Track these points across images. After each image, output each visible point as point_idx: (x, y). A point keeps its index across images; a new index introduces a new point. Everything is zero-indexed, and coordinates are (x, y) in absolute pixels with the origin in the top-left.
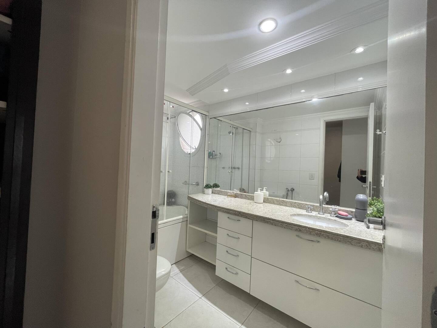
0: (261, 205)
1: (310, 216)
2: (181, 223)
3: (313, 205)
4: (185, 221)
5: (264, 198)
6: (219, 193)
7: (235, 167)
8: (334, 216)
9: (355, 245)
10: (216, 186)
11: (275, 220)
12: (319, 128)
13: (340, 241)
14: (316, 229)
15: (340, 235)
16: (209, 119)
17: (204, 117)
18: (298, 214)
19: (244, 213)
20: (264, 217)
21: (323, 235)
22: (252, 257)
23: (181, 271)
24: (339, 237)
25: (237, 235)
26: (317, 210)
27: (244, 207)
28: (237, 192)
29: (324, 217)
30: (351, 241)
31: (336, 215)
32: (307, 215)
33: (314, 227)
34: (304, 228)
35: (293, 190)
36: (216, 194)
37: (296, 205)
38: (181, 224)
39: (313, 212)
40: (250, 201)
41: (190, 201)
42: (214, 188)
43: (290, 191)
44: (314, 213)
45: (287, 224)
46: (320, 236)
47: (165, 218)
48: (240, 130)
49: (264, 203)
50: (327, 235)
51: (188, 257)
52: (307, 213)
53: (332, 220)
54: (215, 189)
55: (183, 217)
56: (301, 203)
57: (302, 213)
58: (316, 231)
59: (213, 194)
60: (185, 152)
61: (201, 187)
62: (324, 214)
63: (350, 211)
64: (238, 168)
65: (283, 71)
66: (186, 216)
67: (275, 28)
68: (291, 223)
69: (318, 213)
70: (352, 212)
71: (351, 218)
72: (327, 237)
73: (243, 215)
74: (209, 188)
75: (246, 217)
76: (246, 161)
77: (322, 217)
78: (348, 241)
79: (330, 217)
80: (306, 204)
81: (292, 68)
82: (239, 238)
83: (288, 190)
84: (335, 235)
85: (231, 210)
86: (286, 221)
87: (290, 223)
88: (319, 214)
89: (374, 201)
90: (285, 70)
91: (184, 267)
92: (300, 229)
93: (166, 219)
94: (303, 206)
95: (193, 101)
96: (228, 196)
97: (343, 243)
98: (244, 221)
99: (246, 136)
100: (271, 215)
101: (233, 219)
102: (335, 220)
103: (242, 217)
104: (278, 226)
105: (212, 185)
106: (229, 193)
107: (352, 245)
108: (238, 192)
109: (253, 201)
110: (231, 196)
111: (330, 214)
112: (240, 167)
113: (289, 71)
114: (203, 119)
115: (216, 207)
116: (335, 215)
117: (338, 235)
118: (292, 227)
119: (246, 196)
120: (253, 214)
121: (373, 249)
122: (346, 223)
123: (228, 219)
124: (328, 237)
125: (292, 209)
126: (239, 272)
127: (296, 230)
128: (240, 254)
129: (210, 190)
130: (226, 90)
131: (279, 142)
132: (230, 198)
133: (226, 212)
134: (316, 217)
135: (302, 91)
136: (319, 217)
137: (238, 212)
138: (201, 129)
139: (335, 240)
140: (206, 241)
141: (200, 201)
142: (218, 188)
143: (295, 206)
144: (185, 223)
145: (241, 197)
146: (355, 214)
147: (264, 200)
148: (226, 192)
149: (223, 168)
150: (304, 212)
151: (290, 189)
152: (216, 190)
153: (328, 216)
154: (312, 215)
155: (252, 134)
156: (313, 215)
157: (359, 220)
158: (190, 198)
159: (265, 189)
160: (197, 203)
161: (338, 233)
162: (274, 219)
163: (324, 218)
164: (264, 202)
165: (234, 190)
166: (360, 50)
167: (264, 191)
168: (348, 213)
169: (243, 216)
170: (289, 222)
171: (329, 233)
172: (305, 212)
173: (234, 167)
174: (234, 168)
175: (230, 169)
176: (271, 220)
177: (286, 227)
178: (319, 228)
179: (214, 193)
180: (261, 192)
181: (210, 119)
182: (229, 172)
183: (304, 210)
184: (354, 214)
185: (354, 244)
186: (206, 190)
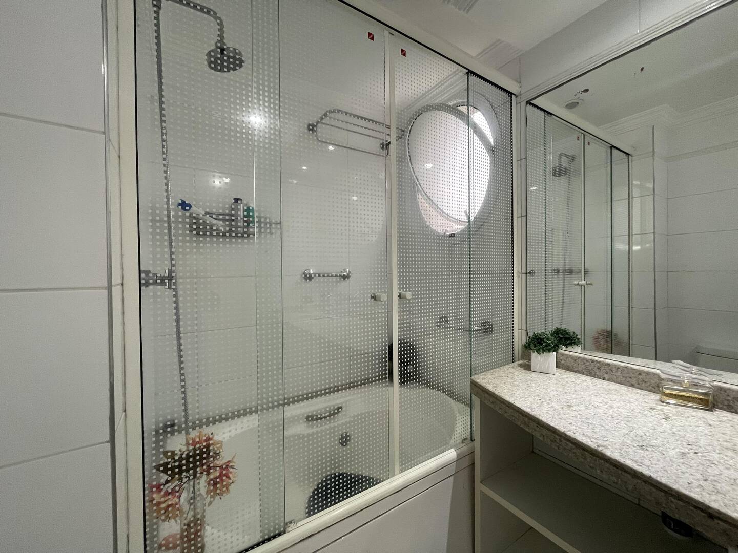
2: (452, 479)
4: (465, 471)
6: (592, 371)
10: (564, 338)
36: (578, 372)
38: (454, 482)
41: (479, 402)
47: (397, 469)
54: (563, 350)
55: (458, 455)
66: (466, 449)
74: (549, 351)
93: (402, 471)
110: (683, 400)
129: (550, 358)
132: (672, 408)
138: (492, 150)
152: (568, 357)
158: (480, 391)
179: (569, 369)
182: (578, 284)
186: (537, 359)
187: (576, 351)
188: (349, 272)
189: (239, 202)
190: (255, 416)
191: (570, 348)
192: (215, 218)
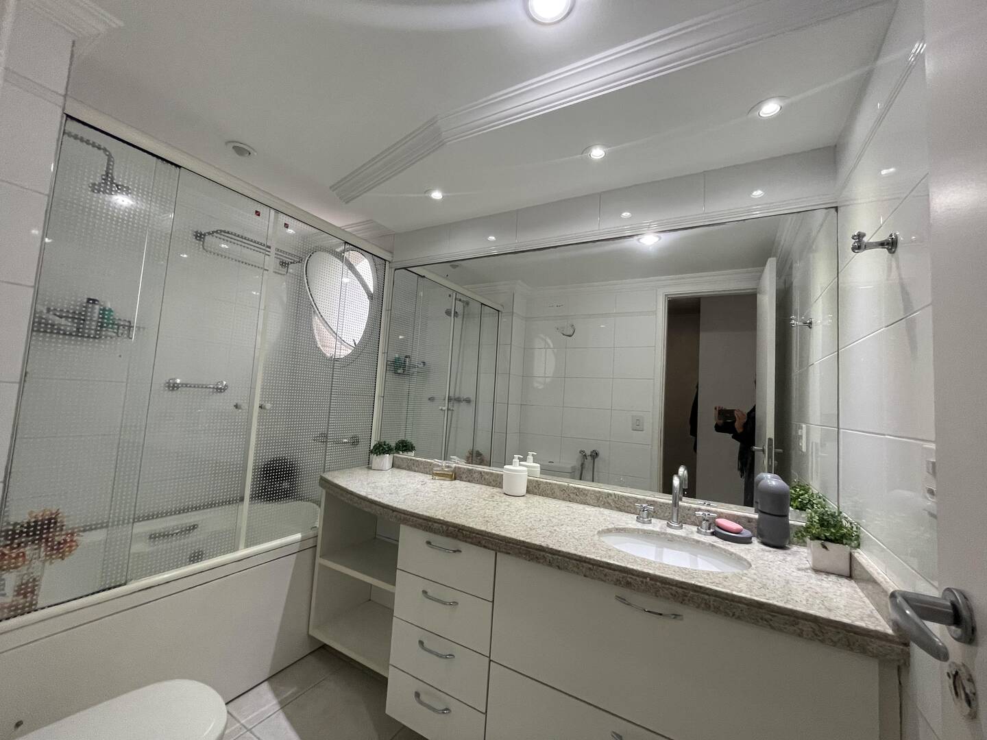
0: (520, 502)
1: (648, 535)
2: (295, 555)
3: (654, 501)
4: (308, 548)
5: (529, 481)
6: (411, 467)
7: (459, 398)
8: (708, 531)
9: (781, 630)
10: (405, 446)
11: (560, 551)
12: (655, 313)
13: (739, 618)
14: (673, 580)
15: (740, 600)
16: (393, 270)
17: (380, 264)
18: (617, 529)
19: (472, 531)
20: (528, 543)
21: (692, 597)
22: (490, 661)
23: (283, 705)
24: (736, 604)
25: (449, 596)
26: (662, 514)
27: (475, 509)
28: (458, 463)
29: (684, 535)
30: (769, 616)
31: (712, 530)
32: (639, 529)
33: (668, 576)
34: (638, 576)
35: (595, 455)
36: (403, 469)
37: (610, 501)
38: (297, 558)
39: (653, 520)
40: (492, 490)
41: (326, 493)
42: (399, 453)
43: (589, 458)
44: (657, 525)
45: (593, 565)
46: (684, 600)
47: (242, 545)
48: (475, 308)
49: (528, 495)
50: (703, 599)
51: (313, 652)
52: (640, 526)
53: (703, 543)
54: (402, 455)
55: (303, 537)
56: (623, 496)
57: (627, 526)
58: (673, 585)
59: (394, 470)
60: (324, 355)
61: (363, 449)
62: (681, 527)
63: (745, 517)
64: (468, 401)
65: (582, 153)
66: (311, 533)
67: (568, 14)
68: (603, 562)
69: (666, 522)
70: (750, 520)
71: (751, 538)
72: (703, 606)
73: (469, 537)
74: (384, 453)
75: (479, 544)
76: (486, 382)
77: (679, 537)
78: (762, 619)
79: (697, 537)
80: (637, 500)
81: (605, 145)
82: (457, 604)
83: (585, 455)
84: (727, 599)
85: (435, 522)
86: (588, 556)
87: (601, 562)
88: (669, 526)
89: (795, 491)
90: (588, 148)
91: (294, 690)
92: (629, 580)
93: (247, 546)
94: (627, 504)
95: (355, 222)
96: (434, 474)
97: (747, 621)
98: (470, 553)
99: (489, 321)
100: (548, 534)
101: (441, 548)
102: (713, 546)
103: (466, 542)
104: (566, 569)
105: (393, 445)
106: (439, 466)
107: (772, 628)
108: (463, 465)
109: (499, 490)
110: (443, 476)
111: (696, 525)
112: (473, 398)
113: (597, 153)
114: (376, 270)
115: (394, 510)
116: (709, 529)
117: (733, 601)
118: (605, 575)
119: (482, 476)
120: (497, 535)
121: (832, 641)
122: (742, 555)
123: (426, 547)
124: (706, 604)
125: (600, 513)
126: (454, 705)
127: (618, 582)
128: (457, 650)
129: (387, 459)
130: (437, 195)
131: (570, 336)
132: (439, 483)
133: (422, 526)
134: (663, 536)
135: (624, 214)
136: (671, 535)
137: (455, 526)
138: (371, 296)
139: (727, 614)
140: (370, 600)
141: (352, 493)
142: (410, 453)
143: (608, 503)
144: (309, 553)
145: (468, 477)
146: (758, 525)
147: (527, 487)
148: (431, 464)
149: (431, 399)
150: (629, 521)
151: (588, 453)
152: (402, 459)
153: (692, 533)
154: (653, 531)
155: (503, 320)
156: (654, 529)
157: (772, 543)
158: (325, 483)
159: (530, 458)
160: (342, 498)
161: (734, 593)
162: (556, 551)
163: (684, 538)
164: (528, 492)
165: (450, 459)
166: (770, 109)
167: (530, 462)
168: (739, 523)
169: (470, 540)
170: (598, 558)
171: (707, 594)
172: (635, 522)
173: (457, 396)
174: (458, 400)
175: (447, 402)
176: (547, 552)
177: (588, 574)
178: (681, 579)
179: (399, 467)
180: (520, 465)
181: (395, 270)
182: (442, 409)
183: (630, 515)
184: (754, 525)
185: (777, 625)
186: (376, 460)
187: (410, 455)
188: (226, 385)
189: (96, 302)
190: (104, 530)
191: (406, 453)
192: (58, 316)
